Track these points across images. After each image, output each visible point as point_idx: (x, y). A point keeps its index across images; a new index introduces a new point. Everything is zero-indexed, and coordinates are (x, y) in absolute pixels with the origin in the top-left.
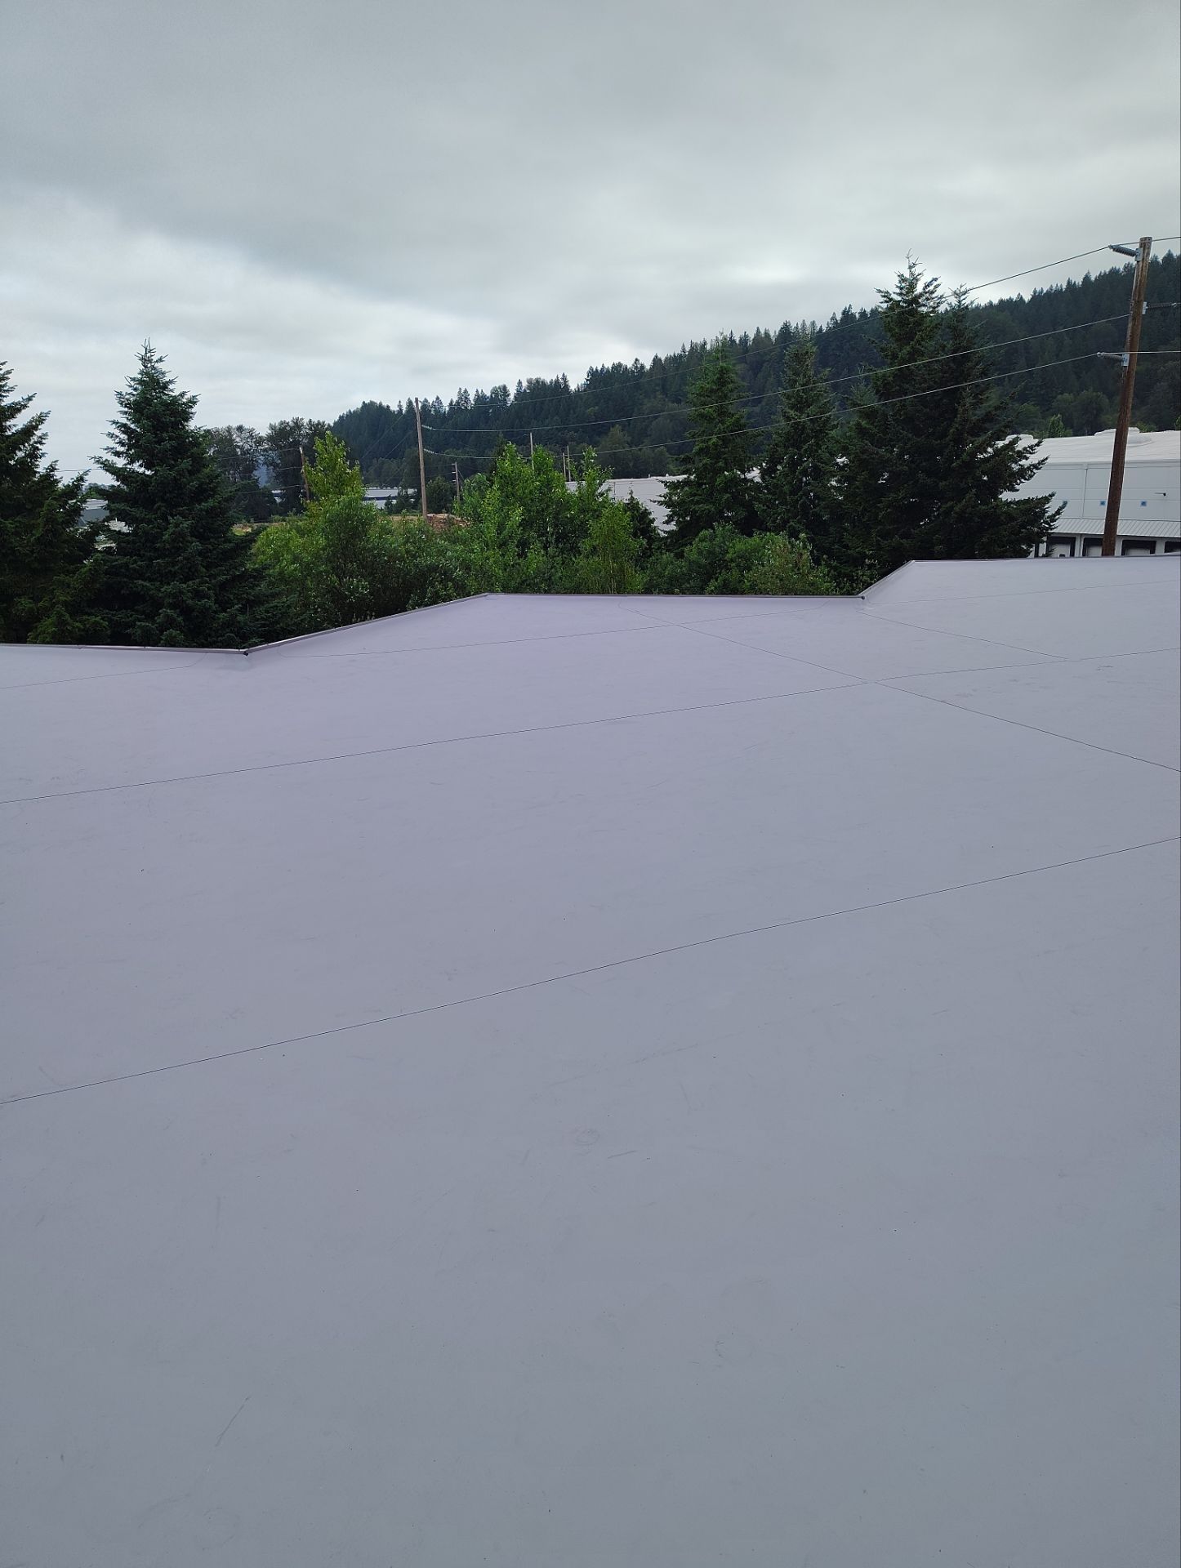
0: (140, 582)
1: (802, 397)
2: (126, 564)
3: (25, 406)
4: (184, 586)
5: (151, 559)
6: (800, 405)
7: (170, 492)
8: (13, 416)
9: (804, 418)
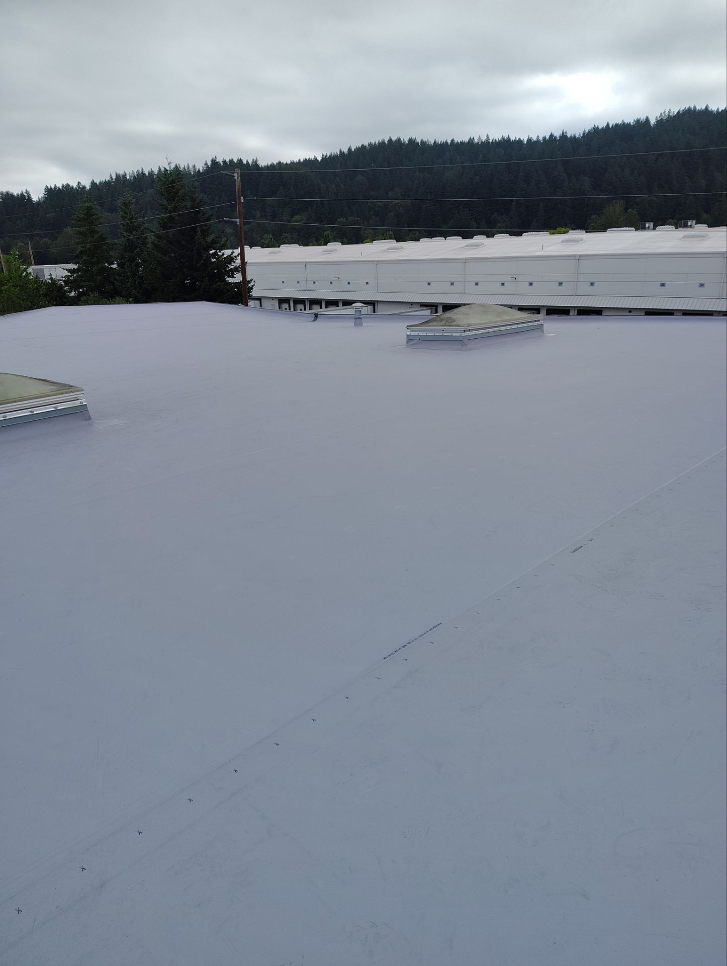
1: (130, 226)
6: (130, 229)
9: (131, 237)
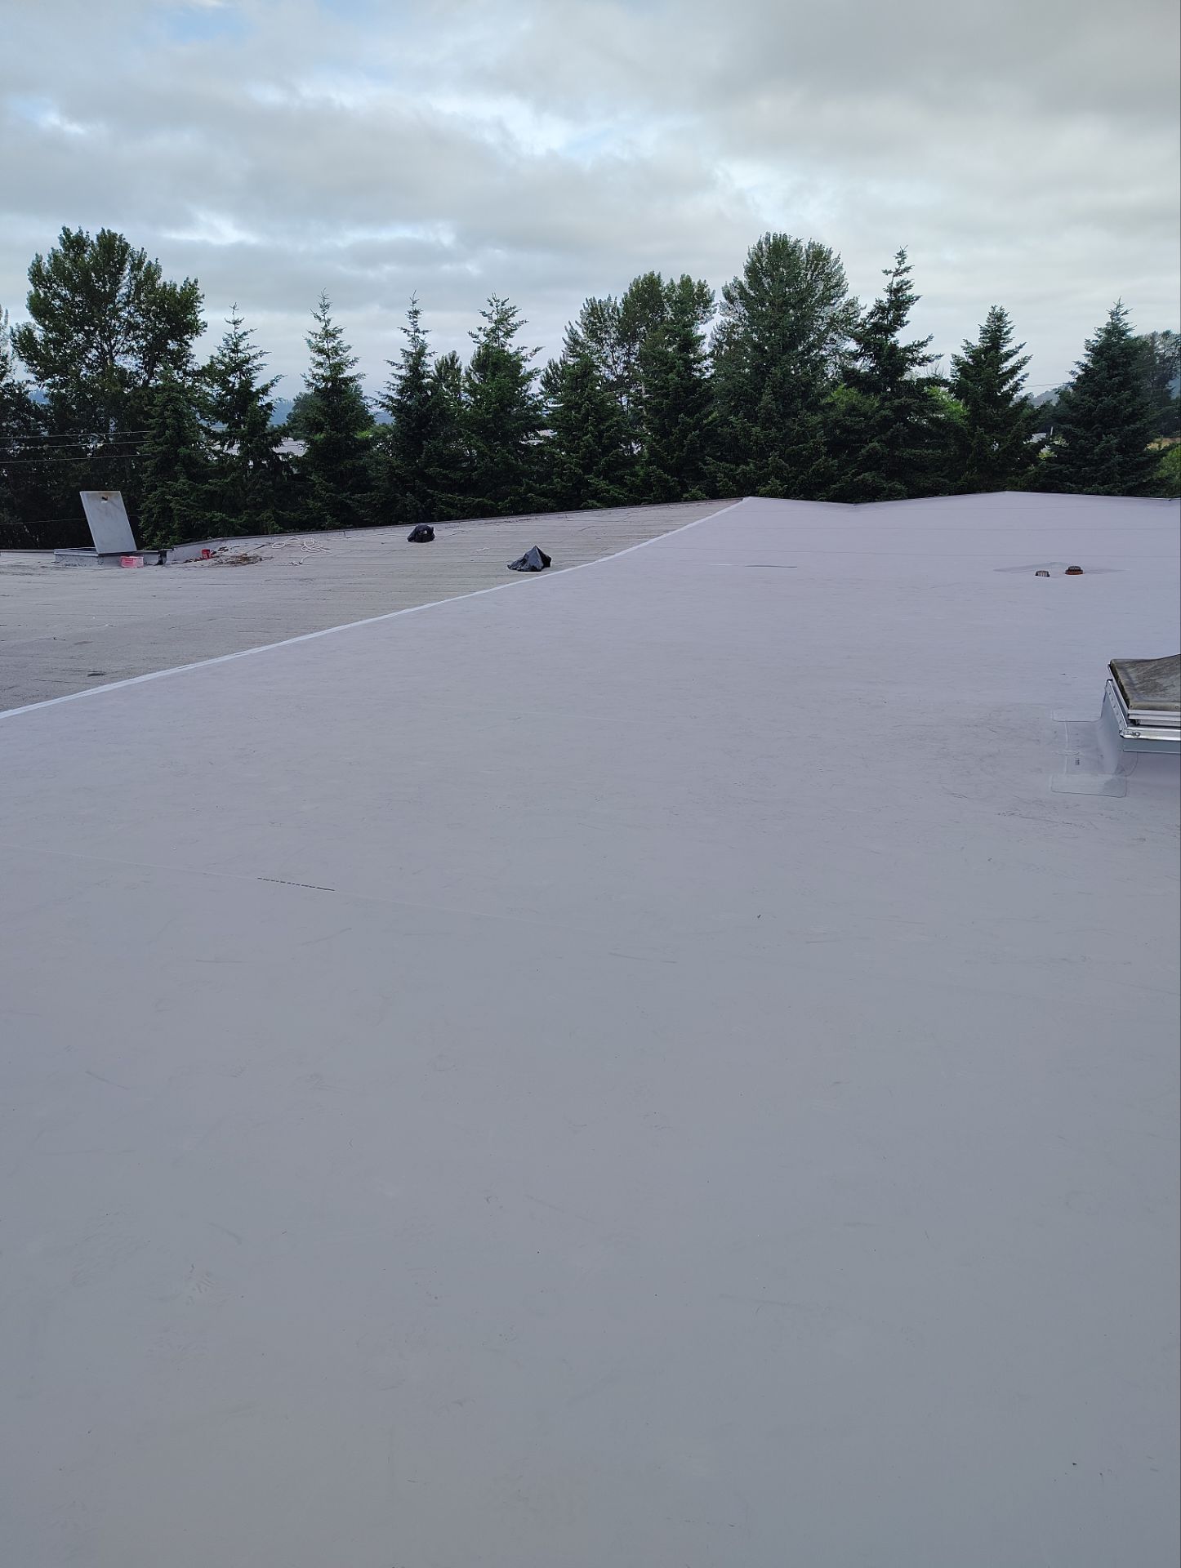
0: (1068, 484)
2: (1061, 470)
3: (1017, 352)
4: (1102, 488)
5: (1080, 468)
7: (1108, 416)
8: (1006, 360)
